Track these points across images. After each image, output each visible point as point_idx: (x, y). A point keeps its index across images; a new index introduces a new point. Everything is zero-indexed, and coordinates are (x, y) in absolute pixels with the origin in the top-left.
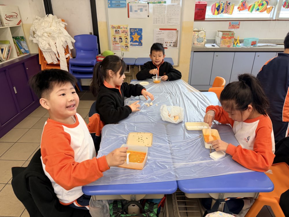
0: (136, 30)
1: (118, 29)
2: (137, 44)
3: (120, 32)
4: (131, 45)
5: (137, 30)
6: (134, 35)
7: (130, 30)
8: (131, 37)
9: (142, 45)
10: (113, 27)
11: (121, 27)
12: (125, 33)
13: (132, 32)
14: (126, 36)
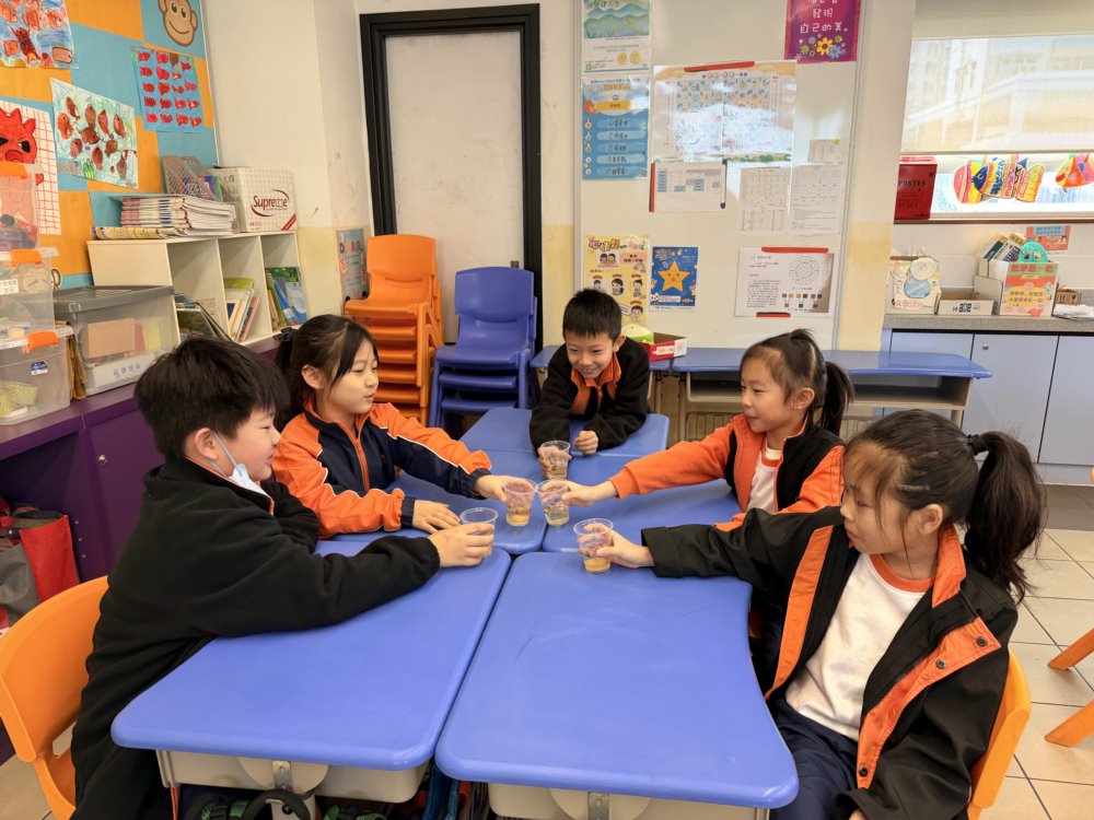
0: (674, 254)
1: (612, 251)
2: (678, 299)
3: (617, 258)
4: (652, 303)
5: (679, 253)
6: (666, 269)
7: (654, 254)
8: (655, 276)
9: (693, 304)
10: (595, 244)
11: (621, 244)
12: (635, 264)
13: (662, 258)
14: (638, 272)
